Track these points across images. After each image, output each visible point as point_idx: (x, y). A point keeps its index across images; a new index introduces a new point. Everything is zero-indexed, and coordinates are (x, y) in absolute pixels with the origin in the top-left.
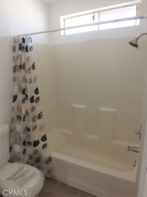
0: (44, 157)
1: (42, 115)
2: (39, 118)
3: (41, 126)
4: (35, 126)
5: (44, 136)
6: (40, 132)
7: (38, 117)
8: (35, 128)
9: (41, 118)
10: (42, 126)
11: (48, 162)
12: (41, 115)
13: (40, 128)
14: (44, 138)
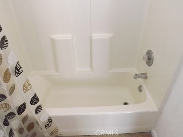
0: (41, 122)
1: (21, 68)
2: (18, 73)
3: (24, 85)
4: (12, 87)
5: (33, 97)
6: (25, 94)
7: (16, 72)
8: (12, 89)
9: (20, 73)
10: (27, 84)
11: (48, 125)
12: (18, 67)
13: (24, 89)
14: (35, 100)
